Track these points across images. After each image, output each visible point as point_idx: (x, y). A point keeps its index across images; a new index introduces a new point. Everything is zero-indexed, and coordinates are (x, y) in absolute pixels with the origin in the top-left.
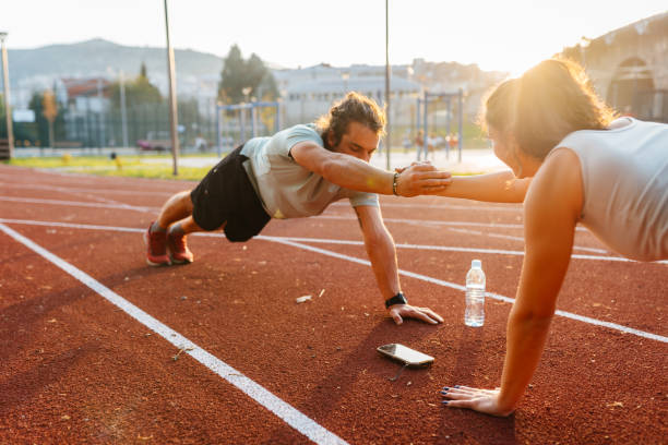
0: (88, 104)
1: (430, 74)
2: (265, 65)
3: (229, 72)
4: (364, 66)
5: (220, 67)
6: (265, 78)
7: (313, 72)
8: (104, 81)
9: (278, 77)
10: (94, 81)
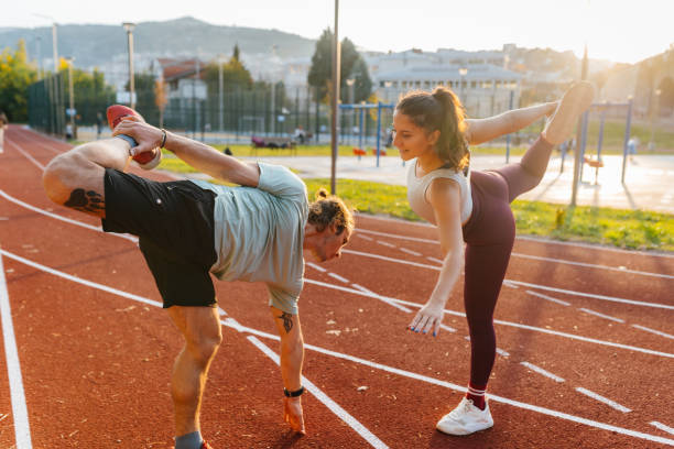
0: (194, 92)
1: (521, 62)
2: (358, 50)
3: (320, 57)
4: (451, 50)
5: (312, 51)
6: (357, 64)
7: (404, 58)
8: (201, 64)
9: (369, 62)
10: (192, 62)
